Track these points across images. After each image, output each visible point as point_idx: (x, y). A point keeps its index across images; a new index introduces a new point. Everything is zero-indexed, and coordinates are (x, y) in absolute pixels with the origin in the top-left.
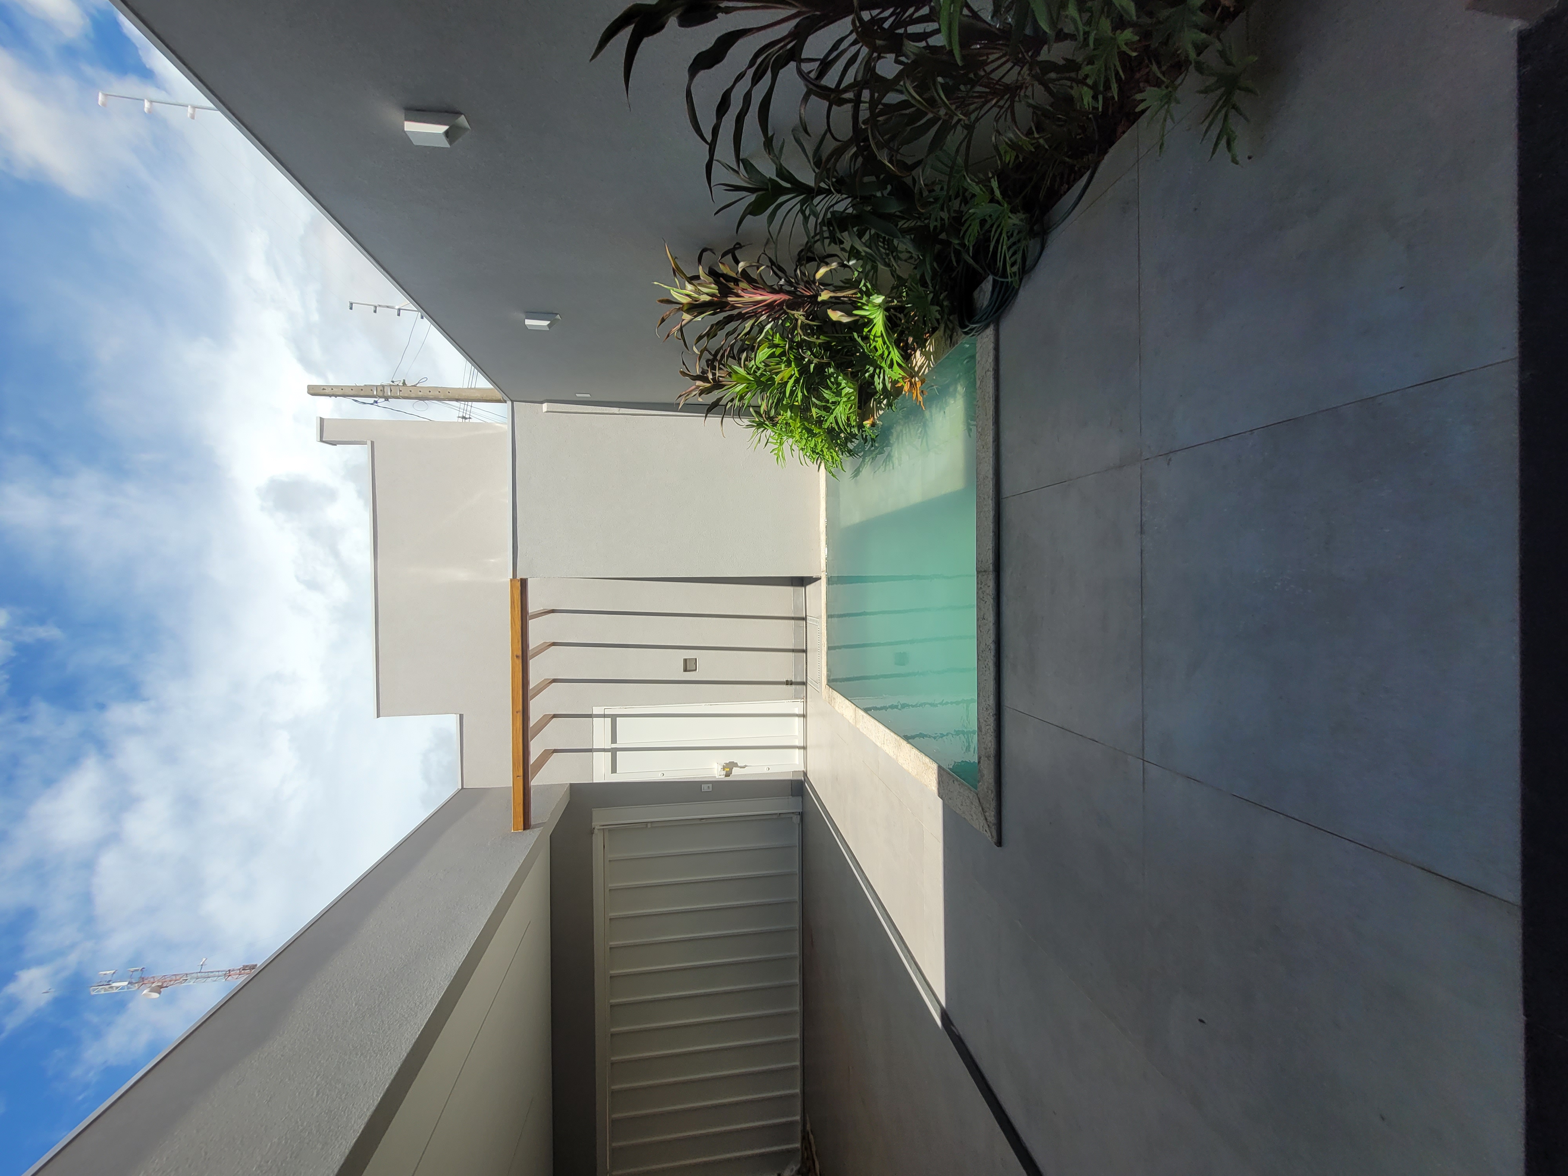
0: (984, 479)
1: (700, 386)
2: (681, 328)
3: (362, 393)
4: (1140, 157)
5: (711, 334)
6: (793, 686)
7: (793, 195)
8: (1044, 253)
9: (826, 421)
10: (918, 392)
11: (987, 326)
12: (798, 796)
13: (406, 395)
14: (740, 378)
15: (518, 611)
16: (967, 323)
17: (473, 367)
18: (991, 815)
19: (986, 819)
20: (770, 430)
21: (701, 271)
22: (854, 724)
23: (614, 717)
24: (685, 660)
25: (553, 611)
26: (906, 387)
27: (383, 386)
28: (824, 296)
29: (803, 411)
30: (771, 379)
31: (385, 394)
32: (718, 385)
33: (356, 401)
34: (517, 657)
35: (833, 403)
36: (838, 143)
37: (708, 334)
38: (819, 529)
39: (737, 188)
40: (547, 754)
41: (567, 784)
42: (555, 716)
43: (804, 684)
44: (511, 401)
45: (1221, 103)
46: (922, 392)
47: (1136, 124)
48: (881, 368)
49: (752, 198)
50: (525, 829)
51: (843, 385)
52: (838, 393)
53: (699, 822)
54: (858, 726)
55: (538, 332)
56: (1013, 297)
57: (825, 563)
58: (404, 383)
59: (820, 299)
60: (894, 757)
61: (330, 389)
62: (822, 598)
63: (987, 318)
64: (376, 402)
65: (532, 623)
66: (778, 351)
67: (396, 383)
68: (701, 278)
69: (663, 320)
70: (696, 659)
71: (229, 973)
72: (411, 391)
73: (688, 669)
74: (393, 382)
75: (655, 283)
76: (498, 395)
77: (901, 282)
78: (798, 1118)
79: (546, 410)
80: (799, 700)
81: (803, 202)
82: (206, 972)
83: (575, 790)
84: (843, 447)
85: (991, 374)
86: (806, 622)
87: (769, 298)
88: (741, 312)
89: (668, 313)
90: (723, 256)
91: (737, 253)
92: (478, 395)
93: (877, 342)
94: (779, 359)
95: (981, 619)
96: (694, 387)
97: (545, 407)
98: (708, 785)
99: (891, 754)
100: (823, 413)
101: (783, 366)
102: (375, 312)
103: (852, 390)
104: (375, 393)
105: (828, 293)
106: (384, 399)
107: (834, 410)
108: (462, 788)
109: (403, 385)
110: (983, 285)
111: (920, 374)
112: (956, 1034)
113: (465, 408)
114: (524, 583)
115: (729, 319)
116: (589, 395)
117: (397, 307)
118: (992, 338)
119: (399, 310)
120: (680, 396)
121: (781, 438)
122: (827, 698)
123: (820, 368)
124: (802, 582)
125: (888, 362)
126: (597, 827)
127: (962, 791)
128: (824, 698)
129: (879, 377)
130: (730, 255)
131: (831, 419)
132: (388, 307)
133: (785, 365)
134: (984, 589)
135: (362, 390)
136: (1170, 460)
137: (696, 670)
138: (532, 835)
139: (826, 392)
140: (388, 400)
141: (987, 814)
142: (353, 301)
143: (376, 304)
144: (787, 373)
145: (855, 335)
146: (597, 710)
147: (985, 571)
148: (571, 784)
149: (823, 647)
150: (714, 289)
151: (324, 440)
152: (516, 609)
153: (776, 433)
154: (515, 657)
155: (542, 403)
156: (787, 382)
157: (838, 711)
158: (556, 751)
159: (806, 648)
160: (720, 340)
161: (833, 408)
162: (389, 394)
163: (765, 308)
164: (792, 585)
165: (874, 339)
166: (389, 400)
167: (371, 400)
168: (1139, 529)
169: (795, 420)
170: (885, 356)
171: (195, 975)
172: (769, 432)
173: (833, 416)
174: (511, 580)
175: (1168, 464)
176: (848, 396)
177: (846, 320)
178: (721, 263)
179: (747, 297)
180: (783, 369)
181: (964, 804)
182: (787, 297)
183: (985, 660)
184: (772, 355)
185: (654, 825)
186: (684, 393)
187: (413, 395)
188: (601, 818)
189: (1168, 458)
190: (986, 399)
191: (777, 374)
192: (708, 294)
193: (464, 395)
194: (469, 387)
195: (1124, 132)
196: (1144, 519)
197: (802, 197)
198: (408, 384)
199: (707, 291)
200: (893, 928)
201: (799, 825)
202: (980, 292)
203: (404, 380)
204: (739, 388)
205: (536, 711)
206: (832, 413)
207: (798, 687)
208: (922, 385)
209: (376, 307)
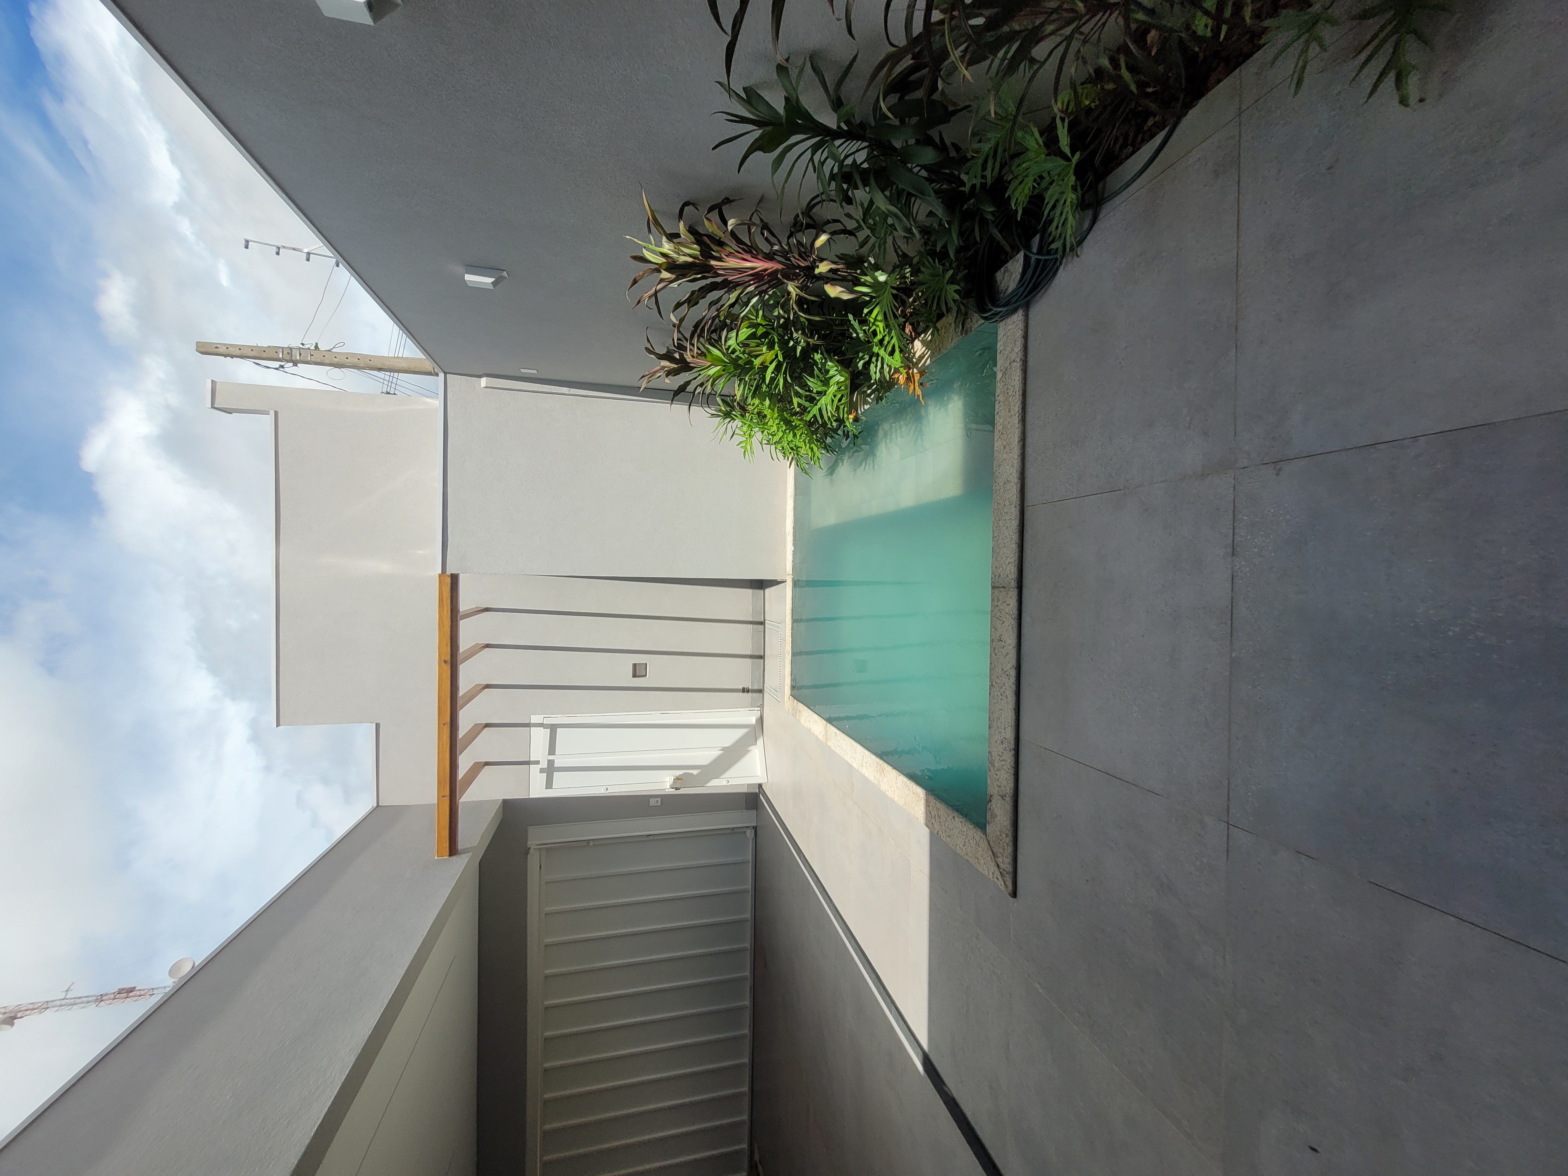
0: (1005, 483)
1: (666, 367)
2: (656, 292)
3: (264, 355)
4: (1244, 107)
5: (692, 301)
6: (750, 694)
7: (804, 137)
8: (1095, 228)
9: (809, 412)
10: (917, 384)
11: (1015, 311)
12: (753, 809)
13: (318, 360)
14: (715, 359)
15: (447, 610)
16: (990, 307)
17: (401, 332)
18: (1006, 863)
19: (998, 866)
20: (737, 421)
21: (682, 228)
22: (824, 741)
23: (553, 728)
24: (635, 665)
25: (487, 610)
26: (902, 379)
27: (291, 349)
28: (823, 268)
29: (782, 400)
30: (750, 362)
31: (293, 358)
32: (685, 366)
33: (257, 364)
34: (445, 662)
35: (818, 393)
36: (894, 49)
37: (688, 301)
38: (785, 530)
39: (743, 120)
40: (479, 767)
41: (499, 800)
42: (487, 725)
43: (761, 691)
44: (444, 372)
45: (1389, 28)
46: (921, 384)
47: (1238, 70)
48: (878, 355)
49: (758, 133)
50: (450, 855)
51: (832, 373)
52: (826, 383)
53: (646, 839)
54: (829, 744)
55: (479, 290)
56: (1050, 279)
57: (791, 566)
58: (316, 347)
59: (817, 271)
60: (876, 782)
61: (225, 348)
62: (787, 603)
63: (1016, 302)
64: (282, 367)
65: (463, 624)
66: (761, 330)
67: (307, 346)
68: (682, 236)
69: (635, 282)
70: (646, 664)
71: (102, 998)
72: (324, 356)
73: (637, 674)
74: (303, 344)
75: (627, 237)
76: (429, 365)
77: (905, 259)
78: (745, 1146)
79: (485, 386)
80: (756, 709)
81: (815, 148)
82: (72, 999)
83: (508, 806)
84: (821, 442)
85: (1018, 365)
86: (765, 627)
87: (760, 265)
88: (727, 279)
89: (641, 273)
90: (711, 210)
91: (725, 208)
92: (404, 365)
93: (878, 326)
94: (759, 341)
95: (996, 641)
96: (658, 368)
97: (484, 381)
98: (657, 799)
99: (872, 778)
100: (807, 404)
101: (764, 348)
102: (278, 253)
103: (843, 379)
104: (281, 356)
105: (829, 265)
106: (291, 364)
107: (819, 400)
108: (378, 806)
109: (316, 349)
110: (1009, 265)
111: (920, 366)
112: (949, 1096)
113: (391, 380)
114: (454, 578)
115: (714, 287)
116: (535, 372)
117: (306, 250)
118: (1021, 325)
119: (309, 254)
120: (643, 377)
121: (751, 430)
122: (791, 710)
123: (808, 351)
124: (760, 585)
125: (889, 349)
126: (532, 847)
127: (965, 829)
128: (787, 709)
129: (876, 366)
130: (717, 211)
131: (815, 411)
132: (294, 249)
133: (767, 348)
134: (1001, 608)
135: (264, 351)
136: (1280, 469)
137: (646, 675)
138: (460, 863)
139: (812, 380)
140: (296, 365)
141: (1000, 860)
142: (249, 238)
143: (280, 245)
144: (767, 356)
145: (851, 317)
146: (535, 719)
147: (1003, 587)
148: (505, 802)
149: (787, 655)
150: (695, 250)
151: (216, 406)
152: (445, 608)
153: (745, 424)
154: (443, 662)
155: (480, 377)
156: (767, 367)
157: (804, 724)
158: (487, 764)
159: (764, 653)
160: (702, 310)
161: (818, 398)
162: (298, 358)
163: (752, 278)
164: (751, 588)
165: (874, 322)
166: (299, 365)
167: (277, 364)
168: (1230, 550)
169: (773, 410)
170: (885, 342)
171: (58, 1003)
172: (738, 422)
173: (817, 407)
174: (440, 576)
175: (1277, 474)
176: (839, 385)
177: (846, 296)
178: (706, 218)
179: (732, 263)
180: (764, 352)
181: (967, 844)
182: (780, 267)
183: (1001, 688)
184: (752, 336)
185: (596, 843)
186: (647, 373)
187: (327, 361)
188: (536, 838)
189: (1278, 468)
190: (1011, 394)
191: (756, 357)
192: (690, 256)
193: (388, 364)
194: (396, 356)
195: (1219, 81)
196: (1238, 539)
197: (818, 139)
198: (322, 347)
199: (688, 253)
200: (868, 966)
201: (753, 839)
202: (1005, 271)
203: (317, 344)
204: (713, 371)
205: (466, 720)
206: (816, 404)
207: (755, 695)
208: (920, 377)
209: (279, 248)
